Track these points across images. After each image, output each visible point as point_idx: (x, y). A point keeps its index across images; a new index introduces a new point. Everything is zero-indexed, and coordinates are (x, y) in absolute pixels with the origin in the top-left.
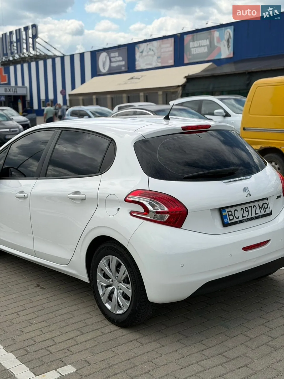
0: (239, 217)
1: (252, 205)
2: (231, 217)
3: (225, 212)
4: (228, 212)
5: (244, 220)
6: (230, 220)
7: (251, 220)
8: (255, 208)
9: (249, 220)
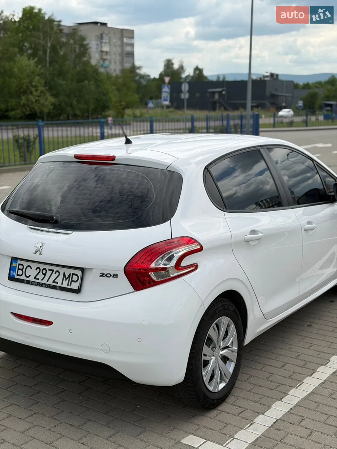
0: (30, 276)
2: (20, 272)
3: (16, 264)
4: (19, 265)
5: (33, 282)
6: (17, 275)
7: (43, 287)
8: (57, 273)
9: (42, 285)
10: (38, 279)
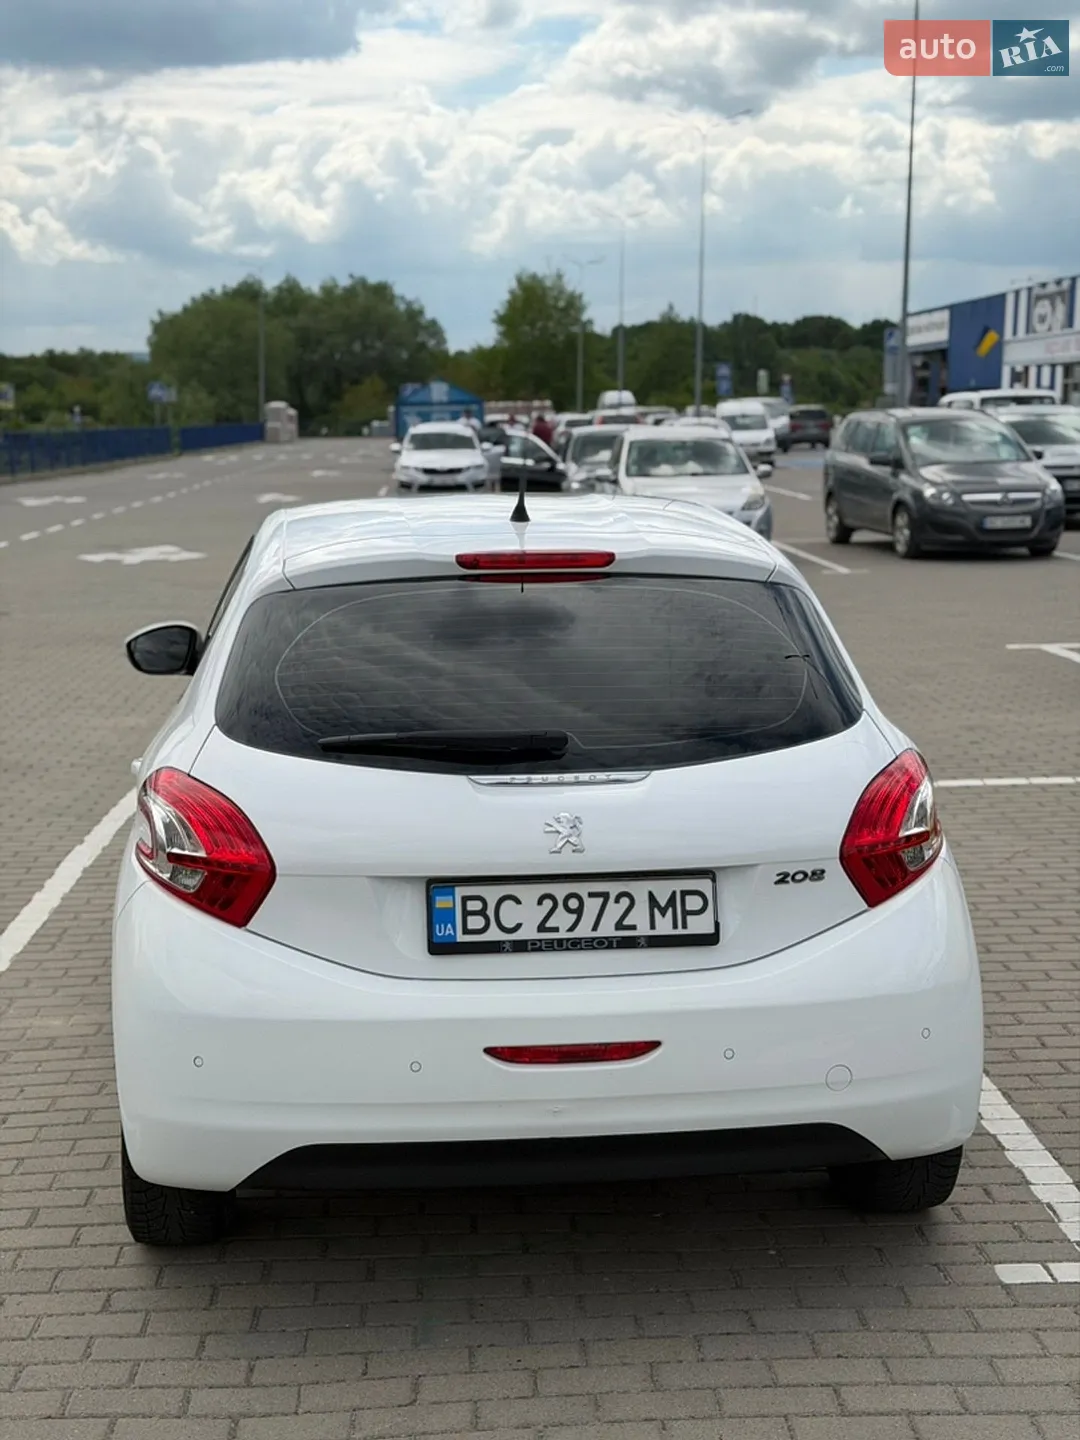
0: (519, 926)
1: (614, 888)
2: (476, 922)
3: (451, 897)
4: (465, 899)
5: (540, 940)
6: (466, 931)
7: (581, 949)
8: (625, 902)
9: (576, 945)
10: (556, 930)
